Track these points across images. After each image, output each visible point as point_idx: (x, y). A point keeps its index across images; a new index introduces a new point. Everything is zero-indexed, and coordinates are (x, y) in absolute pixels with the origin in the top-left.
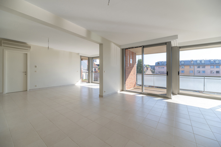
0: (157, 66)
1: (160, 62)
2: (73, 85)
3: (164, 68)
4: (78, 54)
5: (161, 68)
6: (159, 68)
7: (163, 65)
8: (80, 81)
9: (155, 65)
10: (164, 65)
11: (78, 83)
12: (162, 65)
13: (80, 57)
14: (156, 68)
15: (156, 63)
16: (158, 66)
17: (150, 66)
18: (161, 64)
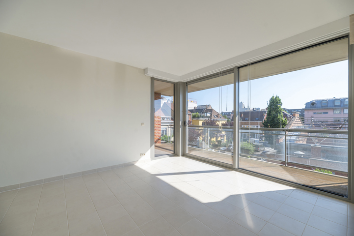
0: (310, 110)
1: (318, 101)
2: (130, 165)
3: (327, 113)
4: (145, 71)
5: (321, 113)
6: (314, 113)
7: (325, 106)
8: (150, 152)
9: (304, 108)
10: (327, 106)
11: (143, 158)
12: (322, 107)
13: (150, 81)
14: (307, 114)
15: (306, 103)
16: (313, 110)
17: (289, 110)
18: (319, 105)
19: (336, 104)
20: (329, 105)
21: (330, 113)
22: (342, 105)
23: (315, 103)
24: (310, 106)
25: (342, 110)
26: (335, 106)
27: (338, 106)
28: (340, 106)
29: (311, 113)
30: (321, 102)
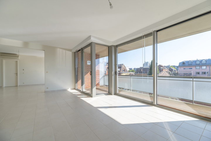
0: (182, 67)
1: (186, 62)
3: (192, 69)
5: (188, 69)
6: (184, 69)
7: (190, 65)
10: (192, 65)
12: (189, 65)
15: (180, 63)
18: (187, 64)
19: (197, 63)
20: (193, 64)
21: (194, 68)
22: (201, 64)
23: (184, 63)
24: (181, 65)
25: (201, 67)
26: (197, 64)
27: (198, 64)
28: (199, 64)
29: (182, 69)
30: (188, 62)
